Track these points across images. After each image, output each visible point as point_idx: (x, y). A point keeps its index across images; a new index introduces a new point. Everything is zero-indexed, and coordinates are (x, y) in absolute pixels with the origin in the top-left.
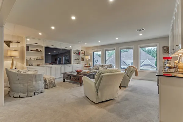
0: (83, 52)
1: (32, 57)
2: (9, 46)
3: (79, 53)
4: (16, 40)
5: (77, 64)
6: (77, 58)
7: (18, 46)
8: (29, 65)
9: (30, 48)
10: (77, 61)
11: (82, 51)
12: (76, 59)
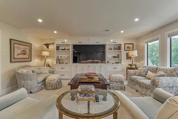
0: (131, 46)
1: (63, 56)
2: (48, 47)
3: (119, 48)
4: (52, 42)
5: (116, 63)
6: (117, 55)
7: (53, 47)
8: (60, 63)
9: (61, 48)
10: (116, 60)
11: (128, 45)
12: (114, 57)
